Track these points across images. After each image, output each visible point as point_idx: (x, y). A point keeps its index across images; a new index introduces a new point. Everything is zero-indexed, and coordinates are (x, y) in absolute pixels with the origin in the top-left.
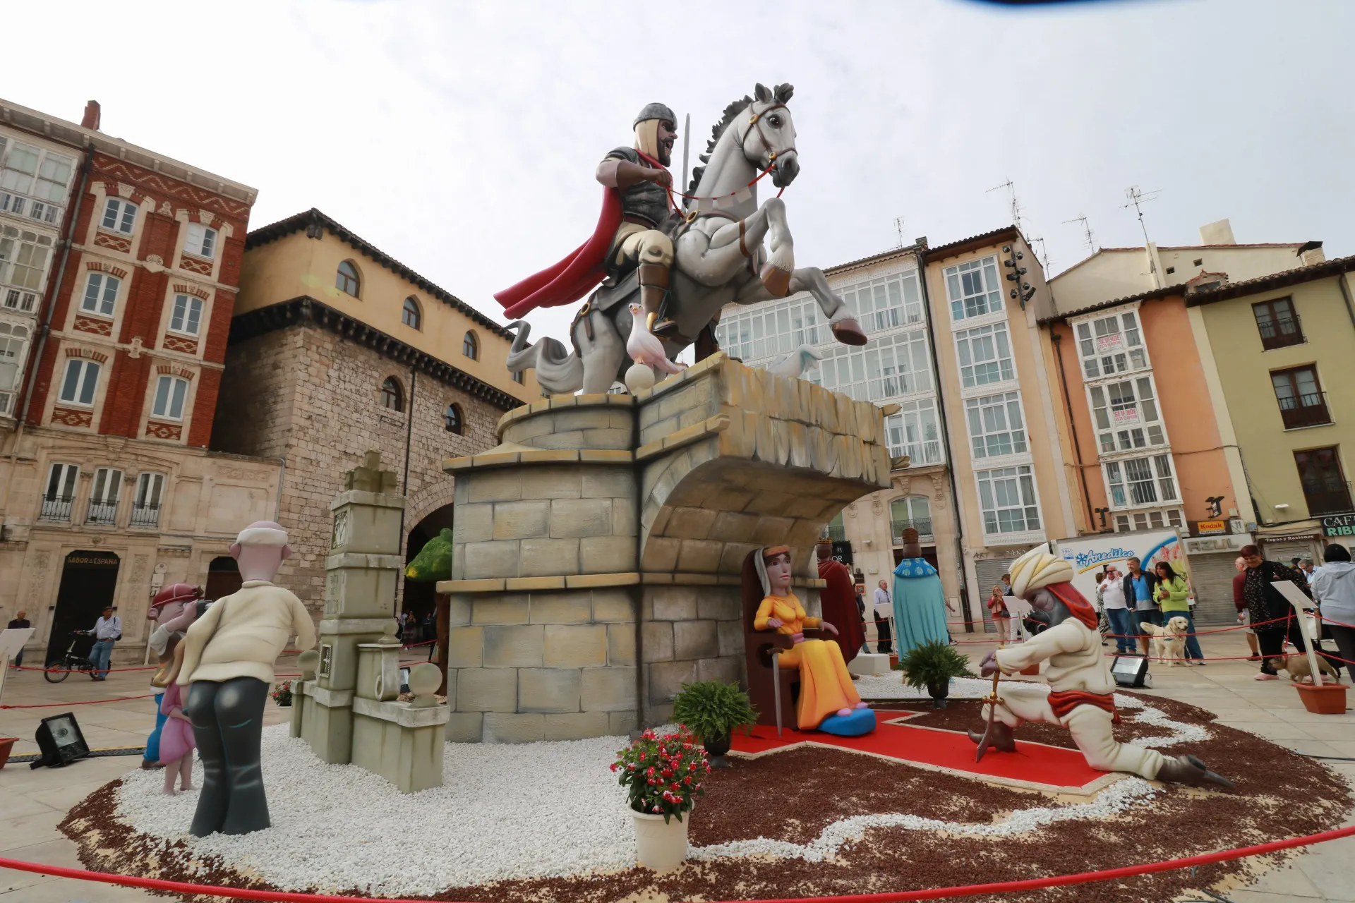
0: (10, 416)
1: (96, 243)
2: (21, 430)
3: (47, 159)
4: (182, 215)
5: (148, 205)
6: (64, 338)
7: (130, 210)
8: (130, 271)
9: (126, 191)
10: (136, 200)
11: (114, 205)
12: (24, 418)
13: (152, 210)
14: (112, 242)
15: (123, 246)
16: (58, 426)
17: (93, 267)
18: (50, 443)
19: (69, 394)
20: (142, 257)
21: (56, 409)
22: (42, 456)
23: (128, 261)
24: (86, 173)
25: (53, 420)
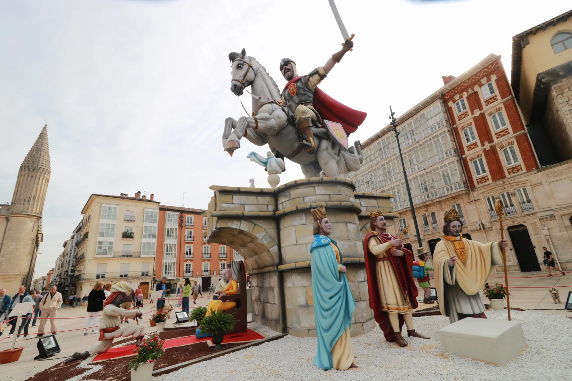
0: (463, 189)
1: (459, 120)
2: (471, 191)
3: (434, 109)
4: (476, 88)
5: (465, 95)
6: (467, 156)
7: (462, 101)
8: (472, 121)
9: (457, 97)
10: (461, 97)
11: (458, 104)
12: (470, 187)
13: (467, 96)
14: (463, 116)
15: (466, 114)
16: (480, 185)
17: (463, 128)
18: (481, 192)
19: (478, 173)
20: (472, 114)
21: (477, 180)
22: (481, 197)
23: (469, 119)
24: (445, 102)
25: (478, 184)
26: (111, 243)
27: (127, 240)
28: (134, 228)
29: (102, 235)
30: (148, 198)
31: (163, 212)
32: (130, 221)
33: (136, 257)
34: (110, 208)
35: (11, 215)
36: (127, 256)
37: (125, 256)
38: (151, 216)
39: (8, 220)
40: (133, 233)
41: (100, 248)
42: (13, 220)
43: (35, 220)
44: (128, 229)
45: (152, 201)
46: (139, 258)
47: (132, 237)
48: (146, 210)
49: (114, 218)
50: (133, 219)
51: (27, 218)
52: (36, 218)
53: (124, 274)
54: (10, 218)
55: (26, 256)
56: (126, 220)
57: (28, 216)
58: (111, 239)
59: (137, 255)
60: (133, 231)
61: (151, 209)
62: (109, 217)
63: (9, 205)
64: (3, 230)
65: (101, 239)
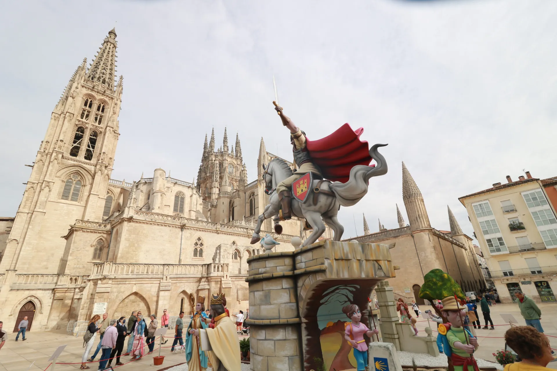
26: (500, 239)
27: (519, 232)
28: (519, 217)
29: (486, 232)
30: (526, 177)
31: (551, 189)
32: (511, 211)
33: (541, 250)
34: (480, 205)
35: (413, 233)
36: (528, 250)
37: (525, 250)
38: (535, 199)
39: (413, 236)
40: (522, 223)
41: (491, 245)
42: (415, 235)
43: (428, 232)
44: (514, 220)
45: (531, 180)
46: (545, 250)
47: (523, 228)
48: (523, 194)
49: (490, 213)
50: (514, 208)
51: (422, 233)
52: (428, 230)
53: (536, 270)
54: (413, 235)
55: (435, 260)
56: (506, 212)
57: (422, 231)
58: (499, 235)
59: (542, 247)
60: (520, 221)
61: (529, 190)
62: (484, 214)
63: (409, 226)
64: (413, 244)
65: (487, 237)
